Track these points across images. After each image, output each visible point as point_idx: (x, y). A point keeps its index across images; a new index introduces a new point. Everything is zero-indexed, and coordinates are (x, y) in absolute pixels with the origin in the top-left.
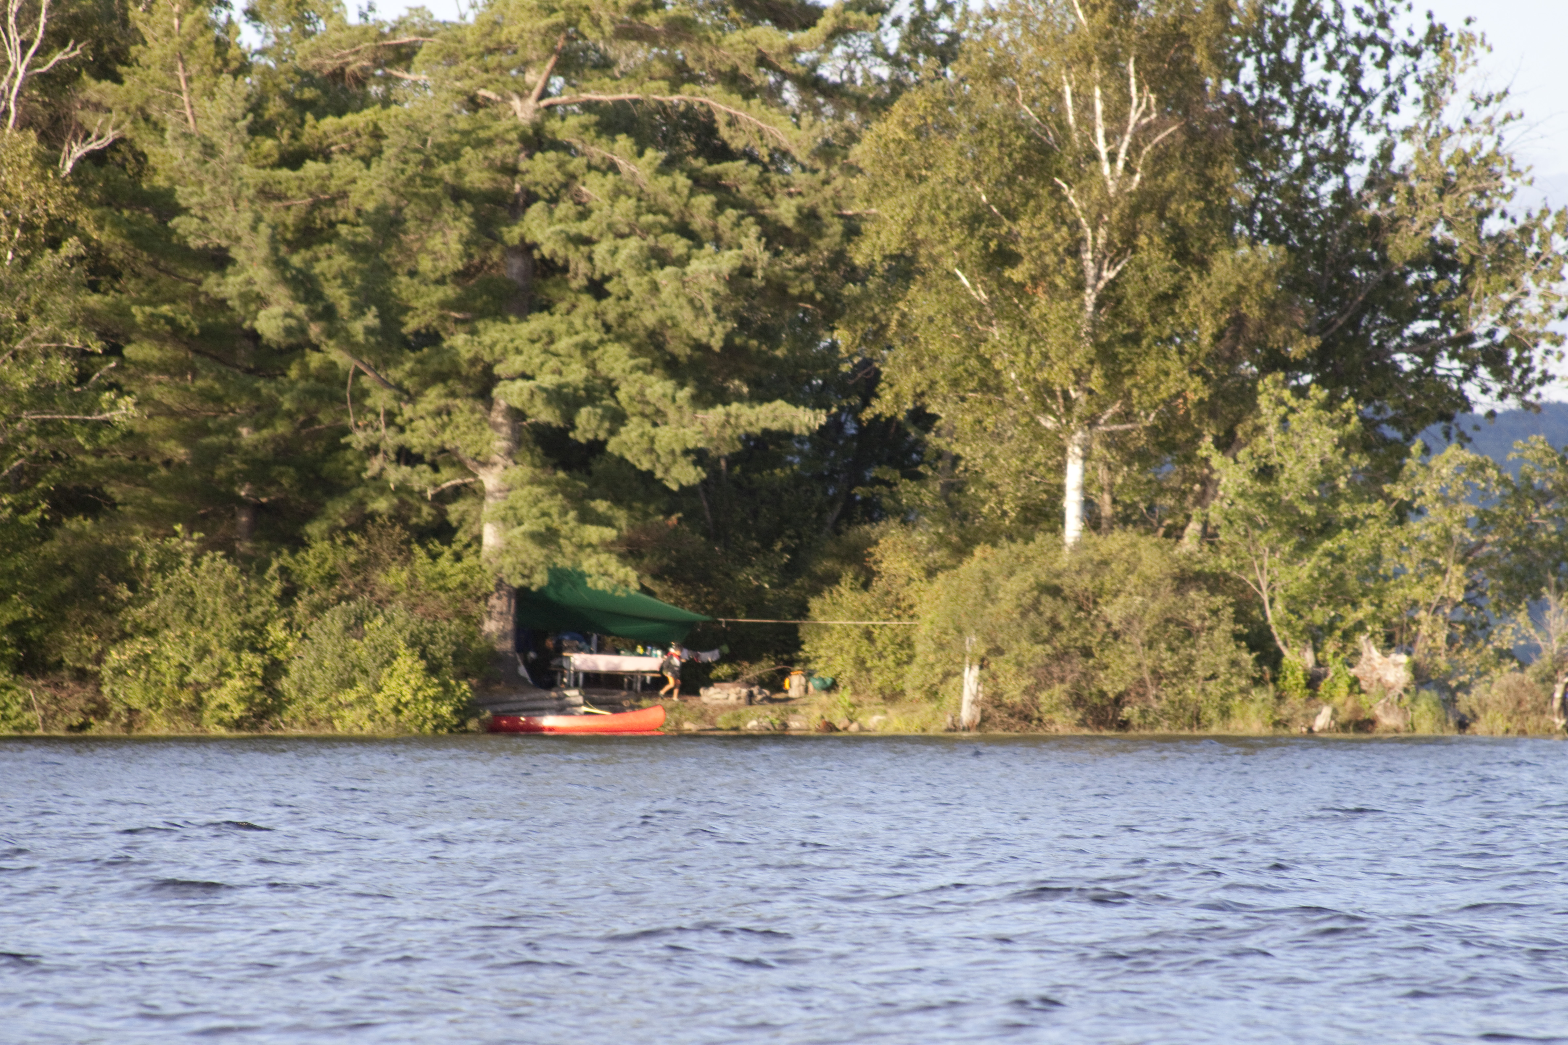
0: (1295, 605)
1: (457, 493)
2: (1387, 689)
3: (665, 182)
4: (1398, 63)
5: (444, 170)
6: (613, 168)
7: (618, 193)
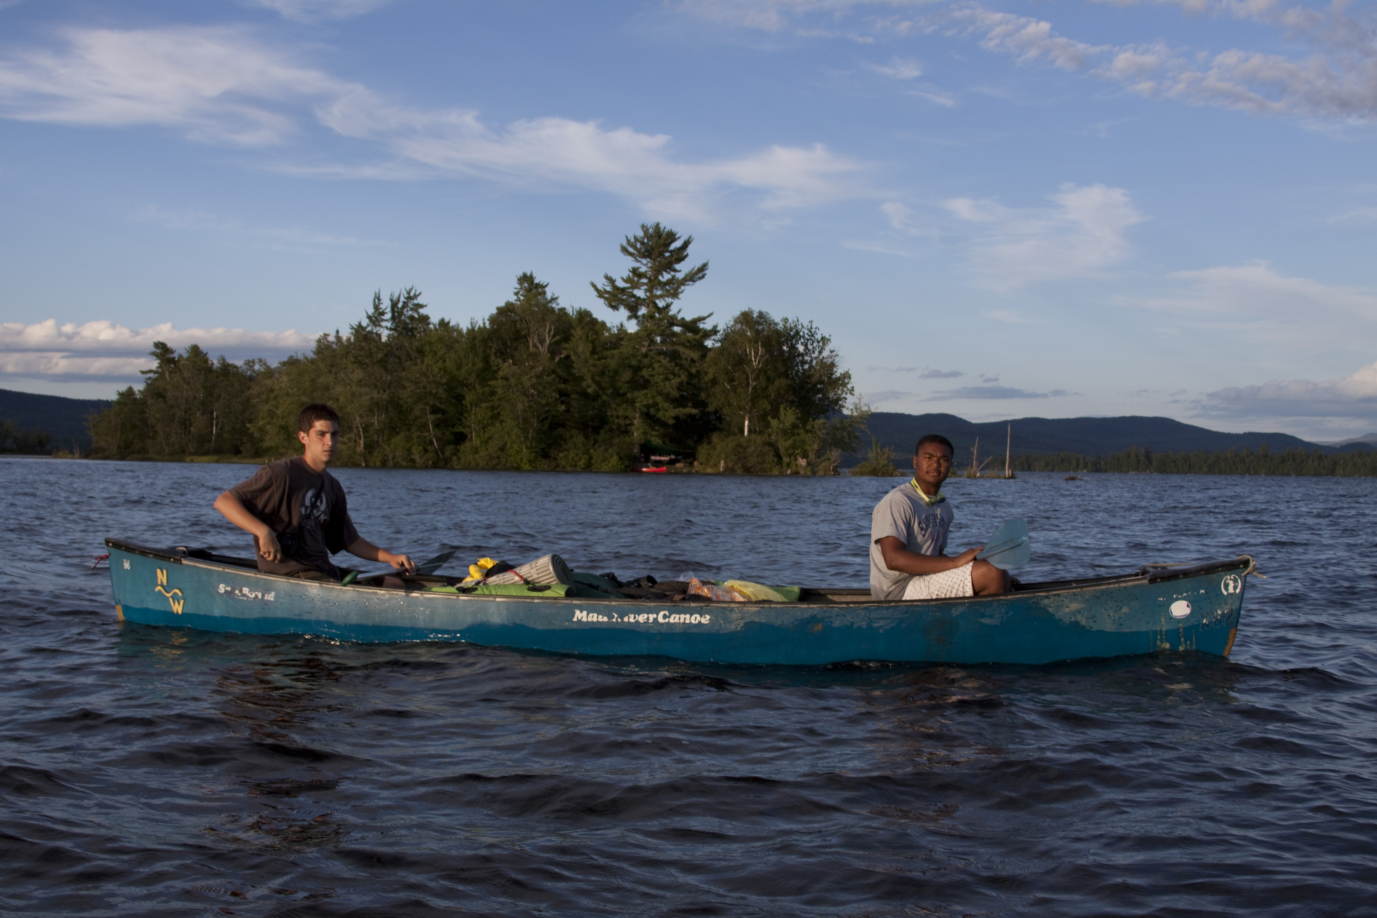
0: (786, 450)
1: (630, 425)
2: (801, 466)
3: (669, 364)
4: (815, 344)
5: (627, 362)
6: (660, 361)
7: (660, 366)
